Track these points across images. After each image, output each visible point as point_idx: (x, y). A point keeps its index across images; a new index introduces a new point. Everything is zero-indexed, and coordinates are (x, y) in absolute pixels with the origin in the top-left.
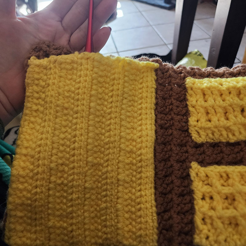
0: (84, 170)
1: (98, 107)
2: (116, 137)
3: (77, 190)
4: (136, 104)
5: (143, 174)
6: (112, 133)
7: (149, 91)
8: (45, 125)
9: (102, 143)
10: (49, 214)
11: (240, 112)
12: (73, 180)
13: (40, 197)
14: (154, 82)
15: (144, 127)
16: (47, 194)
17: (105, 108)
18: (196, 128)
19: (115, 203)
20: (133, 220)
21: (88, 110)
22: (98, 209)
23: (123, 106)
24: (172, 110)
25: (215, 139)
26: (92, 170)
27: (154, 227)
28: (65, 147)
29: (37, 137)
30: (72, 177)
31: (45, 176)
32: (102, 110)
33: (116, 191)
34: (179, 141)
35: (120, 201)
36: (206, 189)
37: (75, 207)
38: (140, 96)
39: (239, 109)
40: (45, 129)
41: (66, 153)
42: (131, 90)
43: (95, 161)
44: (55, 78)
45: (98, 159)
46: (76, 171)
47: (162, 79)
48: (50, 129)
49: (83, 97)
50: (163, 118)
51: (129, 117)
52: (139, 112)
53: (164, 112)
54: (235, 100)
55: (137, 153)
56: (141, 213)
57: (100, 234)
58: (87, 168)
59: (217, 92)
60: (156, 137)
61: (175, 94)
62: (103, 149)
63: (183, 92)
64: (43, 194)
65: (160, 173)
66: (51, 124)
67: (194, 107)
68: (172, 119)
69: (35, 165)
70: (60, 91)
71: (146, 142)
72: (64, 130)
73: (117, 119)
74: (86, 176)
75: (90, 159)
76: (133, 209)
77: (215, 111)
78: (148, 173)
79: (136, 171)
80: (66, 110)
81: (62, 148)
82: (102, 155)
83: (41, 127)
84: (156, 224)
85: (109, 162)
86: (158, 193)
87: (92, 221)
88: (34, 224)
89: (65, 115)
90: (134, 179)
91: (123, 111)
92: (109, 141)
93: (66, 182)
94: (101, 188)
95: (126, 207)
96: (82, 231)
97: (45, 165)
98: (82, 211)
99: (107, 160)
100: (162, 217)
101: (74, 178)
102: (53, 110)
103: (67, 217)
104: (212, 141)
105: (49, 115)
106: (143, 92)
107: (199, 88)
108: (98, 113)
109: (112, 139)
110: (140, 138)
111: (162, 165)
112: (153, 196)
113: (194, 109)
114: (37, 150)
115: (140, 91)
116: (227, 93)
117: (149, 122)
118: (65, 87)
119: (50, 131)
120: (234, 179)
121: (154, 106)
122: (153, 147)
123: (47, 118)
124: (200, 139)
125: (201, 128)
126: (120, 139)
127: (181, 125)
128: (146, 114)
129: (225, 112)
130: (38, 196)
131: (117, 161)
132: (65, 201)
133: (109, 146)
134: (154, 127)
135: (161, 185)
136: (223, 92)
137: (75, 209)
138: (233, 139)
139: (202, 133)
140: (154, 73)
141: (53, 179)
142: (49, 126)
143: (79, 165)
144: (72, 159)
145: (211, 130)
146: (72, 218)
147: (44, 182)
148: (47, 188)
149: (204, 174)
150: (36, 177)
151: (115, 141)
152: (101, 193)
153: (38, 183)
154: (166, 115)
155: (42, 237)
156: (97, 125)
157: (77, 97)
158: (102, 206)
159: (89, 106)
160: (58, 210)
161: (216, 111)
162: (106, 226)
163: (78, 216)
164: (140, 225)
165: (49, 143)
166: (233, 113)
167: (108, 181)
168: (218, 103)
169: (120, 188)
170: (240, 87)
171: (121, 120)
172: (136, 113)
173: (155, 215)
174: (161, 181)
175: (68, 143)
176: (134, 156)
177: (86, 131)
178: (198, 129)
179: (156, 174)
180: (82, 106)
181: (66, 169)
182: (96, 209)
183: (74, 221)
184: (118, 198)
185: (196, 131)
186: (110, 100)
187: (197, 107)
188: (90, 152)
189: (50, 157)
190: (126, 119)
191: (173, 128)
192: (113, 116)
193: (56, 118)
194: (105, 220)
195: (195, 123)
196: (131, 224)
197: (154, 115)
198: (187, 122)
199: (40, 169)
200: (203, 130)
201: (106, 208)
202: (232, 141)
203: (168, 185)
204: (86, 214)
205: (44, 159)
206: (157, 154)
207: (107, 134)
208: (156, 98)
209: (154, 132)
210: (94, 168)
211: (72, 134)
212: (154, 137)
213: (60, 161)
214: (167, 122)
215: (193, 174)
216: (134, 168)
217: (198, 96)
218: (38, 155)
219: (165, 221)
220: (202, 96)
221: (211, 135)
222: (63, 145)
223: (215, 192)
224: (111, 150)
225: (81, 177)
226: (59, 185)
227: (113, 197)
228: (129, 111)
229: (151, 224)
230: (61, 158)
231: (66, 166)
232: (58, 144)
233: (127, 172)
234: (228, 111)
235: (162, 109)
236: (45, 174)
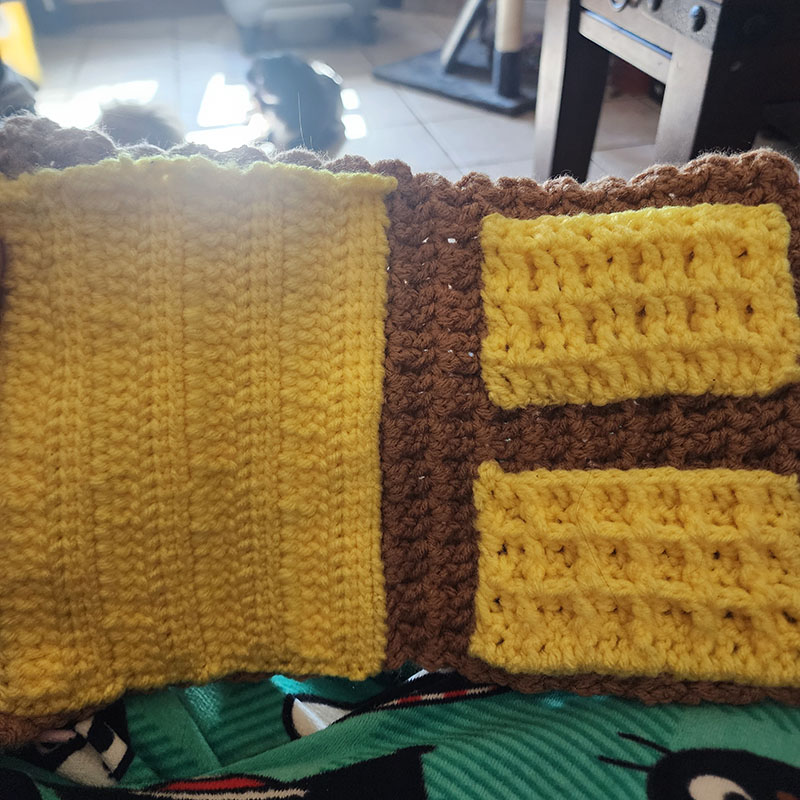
0: (185, 489)
1: (210, 320)
2: (269, 401)
3: (171, 538)
4: (326, 306)
5: (346, 496)
6: (254, 390)
7: (367, 266)
8: (66, 374)
9: (230, 417)
10: (103, 600)
11: (633, 317)
12: (155, 515)
13: (74, 559)
14: (382, 236)
15: (348, 372)
16: (91, 552)
17: (230, 322)
18: (502, 369)
19: (277, 565)
20: (324, 603)
21: (179, 327)
22: (232, 579)
23: (286, 315)
24: (434, 316)
25: (553, 397)
26: (206, 489)
27: (376, 617)
28: (127, 432)
29: (47, 407)
30: (152, 508)
31: (80, 509)
32: (223, 326)
33: (276, 537)
34: (452, 405)
35: (286, 561)
36: (512, 527)
37: (172, 579)
38: (339, 280)
39: (630, 310)
40: (65, 387)
41: (130, 447)
42: (309, 266)
43: (214, 466)
44: (70, 239)
45: (223, 460)
46: (160, 492)
47: (408, 224)
48: (79, 385)
49: (160, 291)
50: (408, 342)
51: (308, 344)
52: (337, 328)
53: (413, 324)
54: (621, 282)
55: (329, 444)
56: (345, 586)
57: (242, 635)
58: (190, 485)
59: (570, 260)
60: (387, 396)
61: (444, 269)
62: (233, 434)
63: (472, 262)
64: (79, 554)
65: (396, 489)
66: (81, 371)
67: (499, 307)
68: (434, 343)
69: (49, 480)
70: (94, 277)
71: (355, 414)
72: (117, 385)
73: (268, 353)
74: (190, 504)
75: (197, 461)
76: (324, 580)
77: (560, 318)
78: (361, 493)
79: (328, 488)
80: (121, 330)
81: (117, 435)
82: (232, 450)
83: (53, 380)
84: (382, 612)
85: (253, 468)
86: (388, 537)
87: (221, 607)
88: (66, 624)
89: (119, 344)
90: (323, 507)
91: (285, 330)
92: (247, 412)
93: (137, 520)
94: (236, 529)
95: (307, 573)
96: (195, 630)
97: (75, 481)
98: (191, 587)
99: (247, 463)
100: (401, 595)
101: (157, 510)
102: (82, 333)
103: (152, 604)
104: (547, 402)
105: (74, 347)
106: (347, 268)
107: (517, 250)
108: (211, 337)
109: (256, 407)
110: (338, 401)
111: (403, 468)
112: (376, 547)
113: (500, 311)
114: (48, 442)
115: (340, 265)
116: (602, 259)
117: (364, 356)
118: (106, 265)
119: (81, 391)
120: (583, 505)
121: (383, 310)
122: (376, 427)
123: (67, 353)
124: (513, 397)
125: (515, 368)
126: (282, 405)
127: (461, 360)
128: (359, 333)
129: (590, 318)
130: (66, 559)
131: (275, 463)
132: (140, 565)
133: (250, 426)
134: (379, 371)
135: (400, 520)
136: (589, 259)
137: (169, 582)
138: (602, 396)
139: (518, 380)
140: (383, 206)
141: (102, 513)
142: (75, 376)
143: (166, 477)
144: (147, 462)
145: (543, 373)
146: (165, 604)
147: (79, 523)
148: (89, 536)
149: (510, 494)
150: (56, 511)
151: (265, 412)
152: (238, 542)
153: (63, 525)
154: (418, 331)
156: (212, 369)
157: (145, 293)
158: (241, 574)
159: (183, 319)
160: (126, 589)
161: (563, 317)
162: (254, 618)
163: (182, 598)
164: (341, 616)
165: (79, 422)
166: (610, 321)
167: (254, 513)
168: (570, 292)
169: (287, 531)
170: (641, 240)
171: (282, 353)
172: (327, 331)
173: (379, 590)
174: (401, 508)
175: (132, 420)
176: (321, 449)
177: (180, 386)
178: (507, 370)
179: (385, 494)
180: (161, 318)
181: (135, 487)
182: (227, 581)
183: (171, 611)
184: (282, 555)
185: (502, 375)
186: (243, 298)
187: (508, 307)
188: (195, 442)
189: (87, 459)
190: (298, 349)
191: (435, 369)
192: (255, 342)
193: (94, 354)
194: (253, 604)
195: (500, 354)
196: (319, 612)
197: (380, 335)
198: (478, 350)
199: (64, 492)
200: (522, 373)
201: (253, 577)
202: (601, 402)
203: (417, 519)
204: (202, 594)
205: (71, 463)
206: (388, 443)
207: (242, 393)
208: (390, 285)
209: (378, 384)
210: (214, 482)
211: (141, 396)
212: (380, 397)
213: (116, 470)
214: (420, 354)
215: (480, 493)
216: (323, 479)
217: (515, 272)
218: (55, 455)
219: (409, 602)
220: (526, 274)
221: (542, 388)
222: (120, 427)
223: (530, 536)
224: (255, 435)
225: (177, 507)
226: (122, 528)
227: (268, 553)
228: (307, 326)
229: (370, 612)
230: (118, 461)
231: (134, 481)
232: (106, 425)
233: (304, 491)
234: (598, 315)
235: (408, 315)
236: (78, 504)
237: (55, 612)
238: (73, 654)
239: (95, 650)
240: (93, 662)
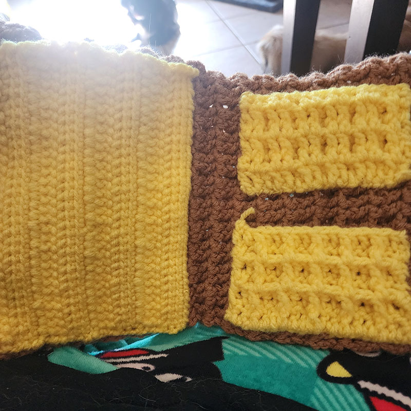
0: (82, 231)
1: (98, 137)
2: (131, 185)
3: (73, 259)
4: (162, 135)
5: (171, 238)
6: (123, 179)
7: (183, 115)
8: (15, 165)
9: (109, 193)
10: (34, 292)
12: (65, 245)
13: (18, 268)
14: (191, 100)
15: (174, 172)
16: (27, 264)
17: (110, 139)
18: (248, 173)
19: (133, 277)
20: (157, 295)
21: (82, 139)
22: (107, 285)
23: (141, 137)
24: (215, 146)
25: (275, 189)
26: (94, 233)
27: (185, 301)
28: (49, 198)
30: (63, 241)
31: (22, 239)
32: (106, 141)
33: (133, 261)
34: (223, 193)
35: (138, 274)
36: (248, 257)
37: (72, 283)
38: (169, 121)
40: (15, 172)
41: (52, 206)
42: (153, 112)
43: (99, 220)
45: (104, 217)
46: (68, 232)
47: (203, 96)
48: (23, 171)
50: (202, 159)
51: (152, 155)
52: (167, 148)
53: (204, 150)
55: (163, 210)
56: (169, 285)
57: (111, 316)
58: (85, 230)
60: (192, 186)
61: (220, 121)
62: (110, 203)
63: (236, 118)
64: (21, 265)
65: (194, 236)
66: (24, 163)
67: (248, 141)
68: (215, 160)
69: (5, 223)
71: (177, 194)
72: (45, 171)
73: (131, 158)
74: (84, 241)
75: (89, 216)
76: (158, 283)
77: (280, 146)
78: (179, 237)
79: (161, 234)
80: (47, 141)
81: (44, 199)
82: (110, 212)
83: (8, 169)
84: (188, 298)
85: (122, 222)
86: (190, 261)
87: (99, 301)
88: (12, 304)
89: (46, 149)
90: (159, 245)
91: (140, 146)
92: (119, 191)
93: (54, 248)
94: (110, 258)
95: (148, 280)
96: (85, 313)
97: (20, 224)
98: (83, 288)
99: (118, 219)
101: (66, 242)
102: (25, 141)
103: (61, 296)
104: (272, 192)
105: (19, 150)
106: (173, 115)
107: (258, 110)
108: (98, 146)
109: (124, 188)
110: (168, 187)
111: (199, 225)
112: (185, 265)
113: (248, 143)
114: (5, 202)
115: (169, 113)
117: (182, 164)
118: (40, 101)
119: (24, 174)
121: (191, 140)
122: (187, 202)
123: (15, 153)
124: (254, 188)
125: (254, 173)
126: (138, 188)
127: (228, 169)
128: (179, 151)
130: (13, 267)
131: (134, 220)
132: (55, 274)
133: (121, 198)
134: (189, 173)
135: (196, 252)
137: (71, 284)
138: (301, 188)
139: (257, 179)
140: (191, 84)
141: (34, 243)
142: (21, 167)
143: (72, 223)
144: (61, 215)
145: (270, 175)
146: (68, 297)
147: (21, 247)
148: (26, 256)
149: (251, 237)
151: (129, 191)
152: (111, 264)
153: (12, 248)
154: (207, 154)
155: (26, 322)
156: (99, 165)
158: (112, 282)
159: (84, 135)
160: (46, 287)
162: (119, 306)
163: (78, 294)
164: (166, 301)
165: (23, 191)
167: (121, 248)
169: (138, 258)
171: (138, 159)
172: (162, 149)
173: (186, 287)
174: (196, 246)
175: (53, 191)
176: (159, 213)
177: (81, 172)
178: (251, 174)
179: (190, 238)
180: (71, 134)
181: (53, 230)
182: (104, 286)
183: (72, 301)
184: (135, 271)
185: (248, 177)
186: (118, 126)
187: (252, 140)
188: (88, 205)
189: (26, 212)
190: (147, 158)
191: (215, 173)
192: (123, 151)
193: (31, 154)
194: (118, 299)
195: (247, 165)
196: (154, 300)
197: (189, 153)
198: (236, 164)
199: (13, 229)
200: (258, 175)
201: (119, 284)
202: (300, 190)
203: (204, 251)
204: (89, 292)
205: (18, 214)
206: (192, 211)
207: (116, 180)
208: (194, 127)
209: (189, 180)
210: (98, 229)
211: (58, 178)
212: (189, 187)
213: (43, 219)
214: (207, 165)
215: (236, 236)
216: (159, 229)
218: (9, 209)
219: (199, 293)
221: (269, 184)
222: (46, 195)
223: (258, 262)
224: (123, 204)
225: (77, 241)
226: (45, 252)
227: (128, 270)
228: (151, 145)
229: (182, 298)
230: (44, 214)
231: (53, 225)
232: (38, 193)
233: (149, 236)
235: (202, 145)
236: (21, 237)
237: (6, 297)
238: (16, 321)
239: (28, 320)
240: (27, 326)
